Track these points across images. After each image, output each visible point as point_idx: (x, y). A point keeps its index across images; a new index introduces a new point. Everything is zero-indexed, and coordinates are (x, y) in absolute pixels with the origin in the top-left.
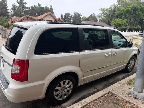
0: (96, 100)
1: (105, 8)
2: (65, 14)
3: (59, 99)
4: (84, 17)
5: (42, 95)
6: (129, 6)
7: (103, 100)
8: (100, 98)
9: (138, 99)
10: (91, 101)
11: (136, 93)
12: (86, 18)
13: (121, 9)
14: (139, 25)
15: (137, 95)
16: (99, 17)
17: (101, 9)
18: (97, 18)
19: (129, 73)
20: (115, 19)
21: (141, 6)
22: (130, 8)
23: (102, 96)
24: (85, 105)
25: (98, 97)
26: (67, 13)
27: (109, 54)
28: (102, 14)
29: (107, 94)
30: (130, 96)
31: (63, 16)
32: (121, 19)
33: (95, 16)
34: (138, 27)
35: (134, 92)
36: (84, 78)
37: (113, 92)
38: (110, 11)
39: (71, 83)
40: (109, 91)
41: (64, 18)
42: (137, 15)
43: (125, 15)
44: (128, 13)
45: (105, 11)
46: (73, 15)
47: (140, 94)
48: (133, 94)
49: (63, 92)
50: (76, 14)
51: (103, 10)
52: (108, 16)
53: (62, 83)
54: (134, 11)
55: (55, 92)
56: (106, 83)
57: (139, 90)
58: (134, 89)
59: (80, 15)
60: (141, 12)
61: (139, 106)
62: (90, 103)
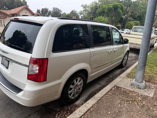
0: (106, 94)
1: (86, 5)
2: (42, 9)
3: (72, 98)
4: (64, 13)
5: (58, 96)
6: (110, 4)
7: (112, 94)
8: (109, 92)
9: (140, 88)
10: (102, 96)
11: (138, 84)
12: (67, 14)
13: (102, 6)
14: (119, 24)
15: (139, 85)
16: (81, 14)
17: (82, 6)
18: (79, 15)
19: (123, 69)
20: (97, 17)
21: (121, 5)
22: (111, 6)
23: (110, 90)
24: (99, 100)
25: (107, 91)
26: (45, 8)
27: (112, 50)
28: (84, 11)
29: (113, 88)
30: (133, 87)
31: (40, 11)
32: (104, 17)
33: (77, 13)
34: (118, 25)
35: (136, 83)
36: (93, 74)
37: (118, 86)
38: (92, 8)
39: (82, 81)
40: (114, 85)
41: (41, 13)
42: (117, 13)
43: (107, 13)
44: (109, 11)
45: (87, 8)
46: (52, 10)
47: (141, 83)
48: (136, 85)
49: (76, 90)
50: (55, 10)
51: (85, 7)
52: (90, 13)
53: (75, 81)
54: (115, 9)
55: (70, 91)
56: (107, 78)
57: (140, 81)
58: (135, 81)
59: (59, 10)
60: (121, 11)
61: (143, 93)
62: (102, 97)
